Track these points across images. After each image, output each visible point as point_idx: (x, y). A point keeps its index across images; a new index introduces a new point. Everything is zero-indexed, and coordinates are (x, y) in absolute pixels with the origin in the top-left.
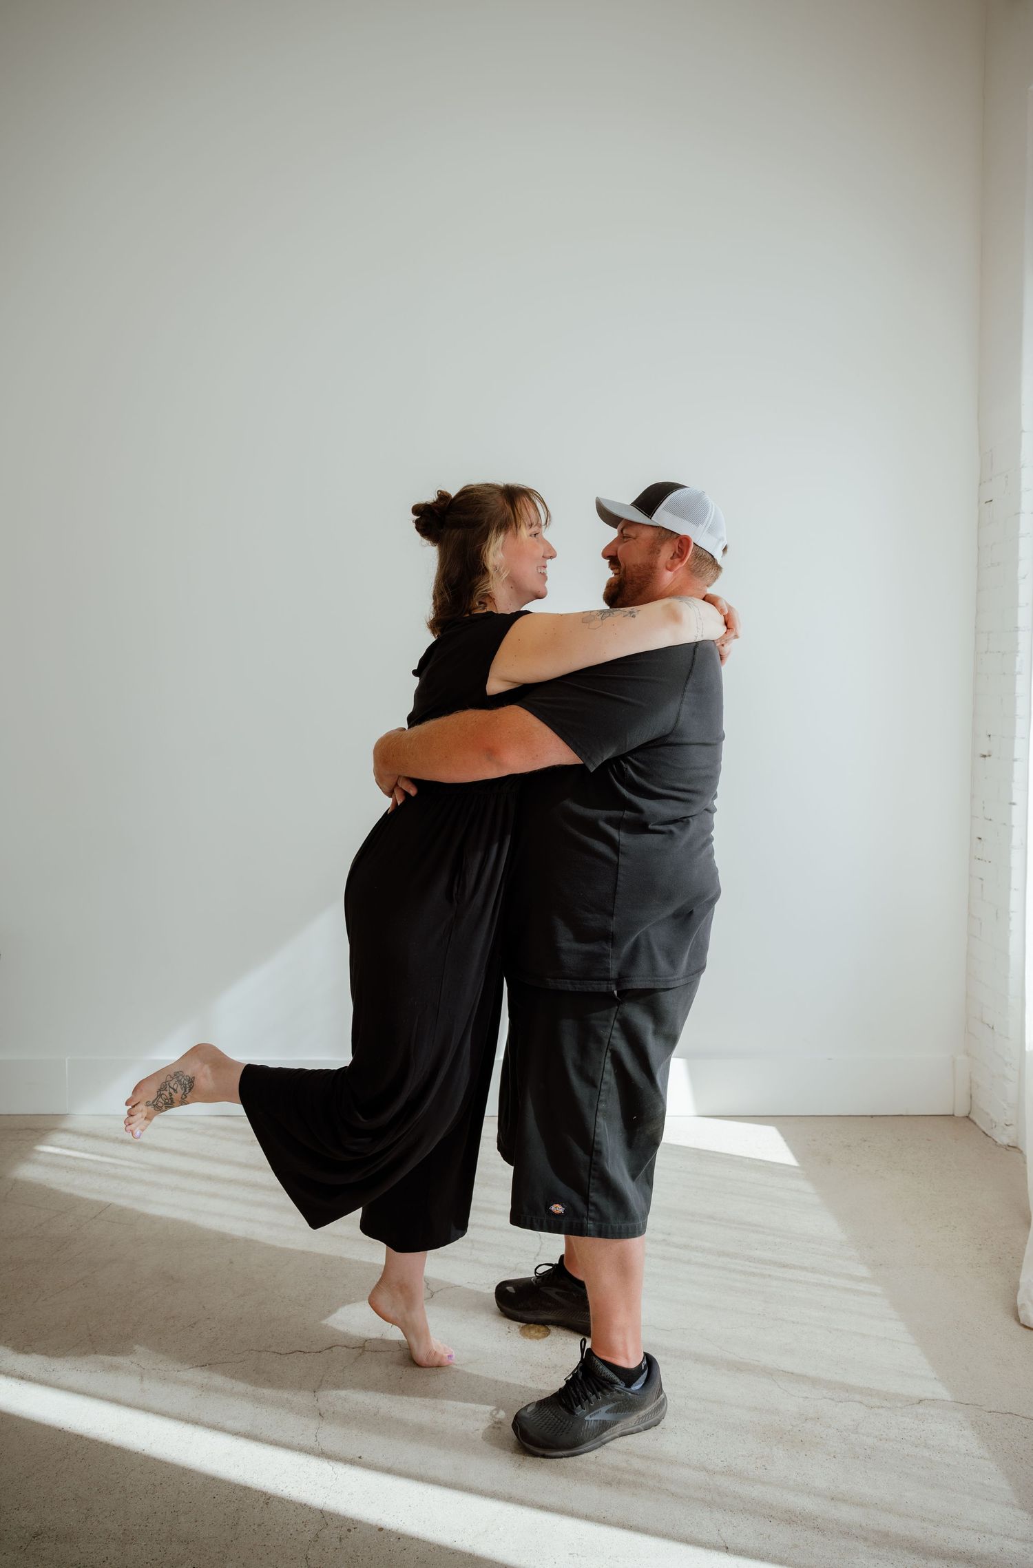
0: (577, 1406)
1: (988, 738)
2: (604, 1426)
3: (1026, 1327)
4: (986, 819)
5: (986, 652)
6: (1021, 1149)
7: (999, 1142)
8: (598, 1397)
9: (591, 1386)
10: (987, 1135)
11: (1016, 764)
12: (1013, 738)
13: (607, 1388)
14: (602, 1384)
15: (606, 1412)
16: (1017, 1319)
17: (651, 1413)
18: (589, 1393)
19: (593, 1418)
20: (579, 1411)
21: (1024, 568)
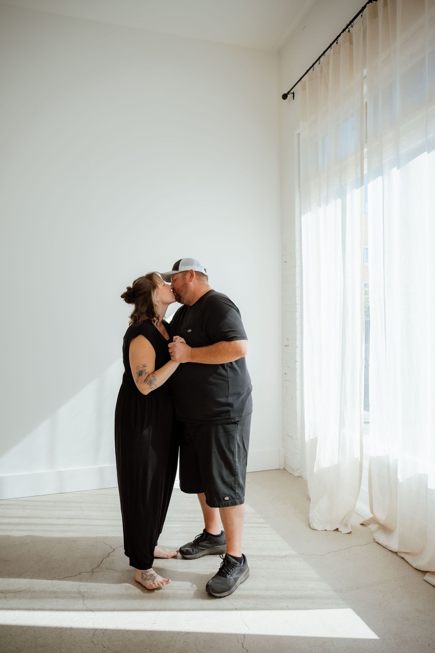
0: (227, 575)
1: (287, 340)
2: (236, 580)
3: (313, 529)
4: (288, 367)
5: (286, 311)
6: (302, 477)
7: (295, 476)
8: (233, 570)
10: (291, 474)
11: (297, 348)
12: (296, 340)
13: (235, 566)
14: (233, 565)
15: (236, 574)
16: (310, 527)
17: (247, 573)
18: (230, 569)
19: (233, 578)
20: (228, 576)
21: (298, 284)
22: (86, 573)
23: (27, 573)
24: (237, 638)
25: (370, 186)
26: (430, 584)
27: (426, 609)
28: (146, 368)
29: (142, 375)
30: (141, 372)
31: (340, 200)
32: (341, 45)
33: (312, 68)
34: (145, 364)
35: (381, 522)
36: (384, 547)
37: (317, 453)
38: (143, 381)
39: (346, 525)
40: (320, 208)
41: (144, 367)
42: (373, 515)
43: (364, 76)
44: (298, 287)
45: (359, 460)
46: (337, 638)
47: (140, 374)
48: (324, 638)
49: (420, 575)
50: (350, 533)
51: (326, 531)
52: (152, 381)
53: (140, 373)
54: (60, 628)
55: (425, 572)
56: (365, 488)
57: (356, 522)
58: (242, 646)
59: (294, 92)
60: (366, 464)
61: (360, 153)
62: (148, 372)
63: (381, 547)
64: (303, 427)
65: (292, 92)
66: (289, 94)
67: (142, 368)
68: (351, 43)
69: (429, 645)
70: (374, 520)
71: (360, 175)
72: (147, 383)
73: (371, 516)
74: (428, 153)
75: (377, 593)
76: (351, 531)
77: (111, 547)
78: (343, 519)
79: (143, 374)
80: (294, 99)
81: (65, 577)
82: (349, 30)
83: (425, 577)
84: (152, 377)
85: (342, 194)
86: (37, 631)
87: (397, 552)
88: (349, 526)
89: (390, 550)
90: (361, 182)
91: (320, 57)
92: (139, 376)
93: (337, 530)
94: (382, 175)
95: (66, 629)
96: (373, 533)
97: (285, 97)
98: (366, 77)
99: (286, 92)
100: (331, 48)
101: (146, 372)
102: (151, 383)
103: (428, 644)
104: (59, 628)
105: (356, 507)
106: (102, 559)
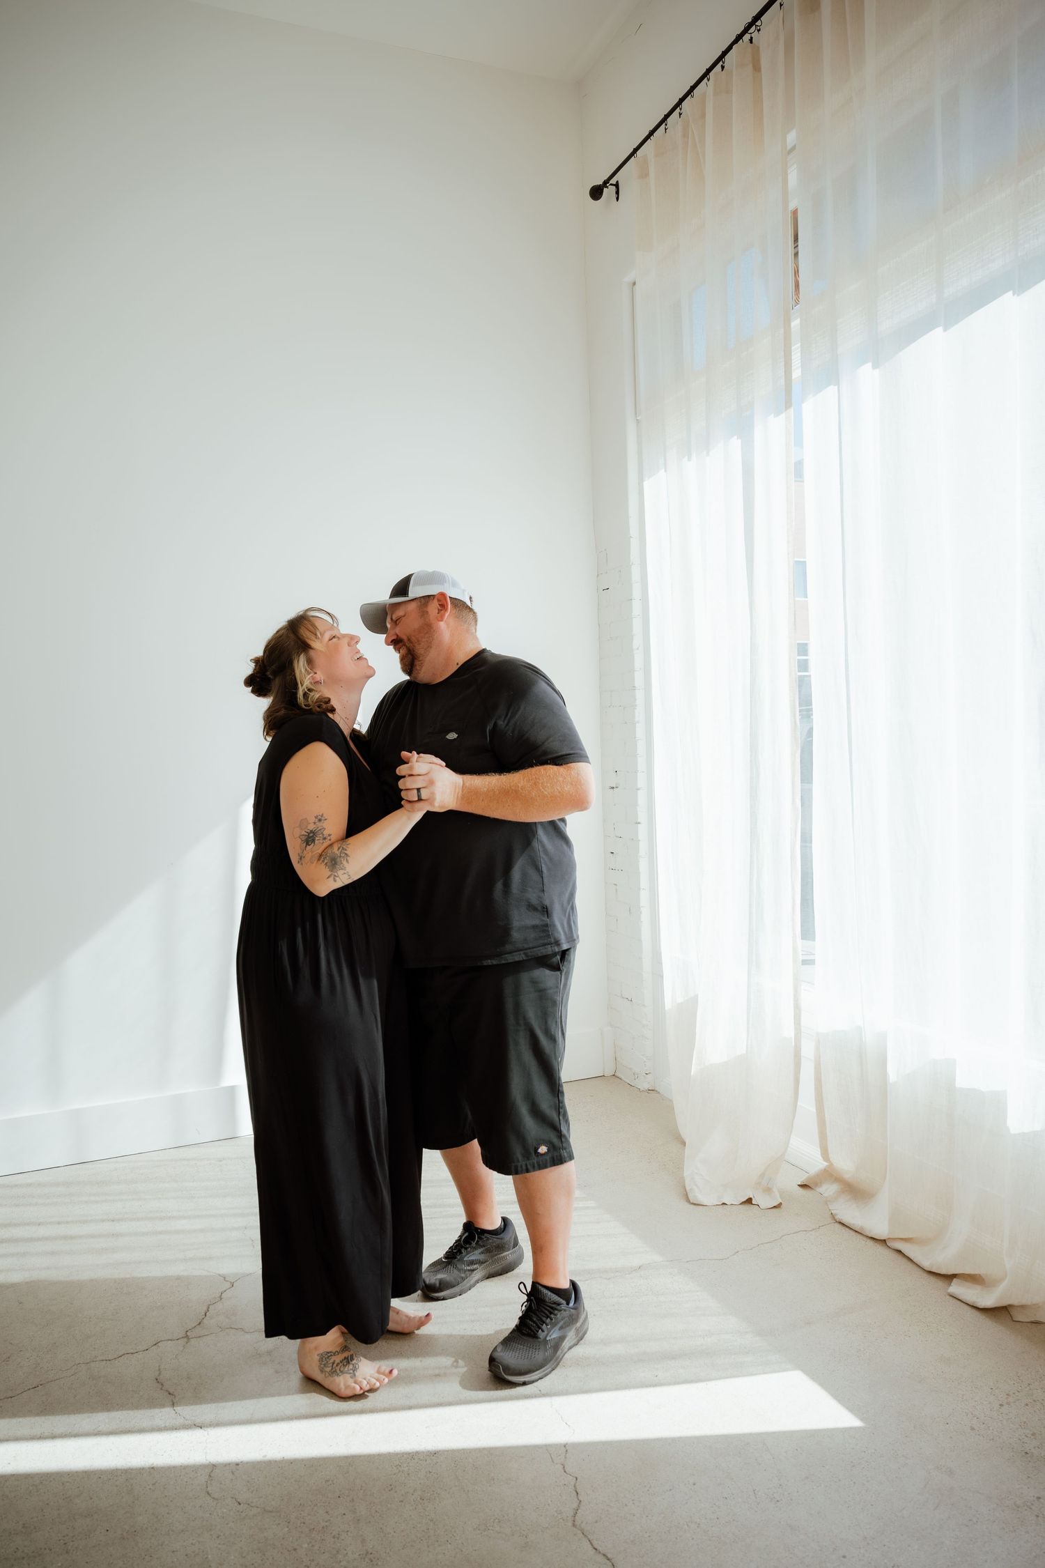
1: (615, 774)
2: (559, 1341)
3: (695, 1204)
4: (617, 838)
5: (610, 708)
6: (659, 1090)
7: (642, 1089)
8: (551, 1319)
9: (544, 1313)
10: (631, 1085)
11: (639, 792)
12: (636, 772)
13: (555, 1310)
15: (558, 1330)
16: (688, 1200)
17: (582, 1323)
18: (544, 1319)
19: (552, 1338)
20: (541, 1333)
21: (637, 641)
22: (170, 1342)
23: (22, 1353)
24: (550, 1454)
25: (809, 407)
26: (964, 1302)
27: (960, 1356)
28: (325, 824)
29: (313, 841)
30: (312, 835)
31: (740, 441)
32: (734, 73)
33: (663, 126)
34: (321, 814)
35: (847, 1176)
36: (856, 1232)
37: (698, 1030)
38: (317, 856)
39: (768, 1190)
40: (689, 459)
41: (320, 820)
42: (826, 1164)
43: (789, 147)
44: (638, 649)
45: (793, 1044)
46: (774, 1433)
47: (310, 839)
48: (744, 1435)
49: (940, 1283)
50: (778, 1206)
51: (725, 1206)
52: (338, 860)
53: (309, 837)
54: (124, 1470)
55: (950, 1278)
56: (807, 1104)
57: (788, 1181)
58: (563, 1471)
59: (617, 182)
60: (808, 1050)
61: (782, 331)
62: (329, 835)
63: (851, 1231)
64: (658, 976)
65: (613, 181)
66: (607, 187)
67: (315, 823)
68: (757, 68)
69: (973, 1429)
70: (830, 1175)
71: (782, 382)
72: (326, 863)
73: (822, 1164)
74: (945, 330)
75: (850, 1332)
76: (781, 1201)
77: (225, 1278)
78: (762, 1175)
79: (317, 839)
80: (617, 199)
81: (120, 1354)
82: (752, 38)
83: (951, 1287)
84: (339, 849)
85: (742, 426)
86: (67, 1482)
87: (885, 1240)
88: (775, 1190)
89: (870, 1236)
90: (787, 399)
91: (682, 100)
92: (308, 844)
93: (749, 1201)
94: (837, 383)
95: (140, 1471)
96: (828, 1203)
97: (596, 193)
98: (794, 148)
99: (600, 182)
100: (708, 80)
101: (323, 835)
102: (336, 863)
103: (971, 1427)
104: (121, 1470)
105: (789, 1149)
106: (205, 1308)
